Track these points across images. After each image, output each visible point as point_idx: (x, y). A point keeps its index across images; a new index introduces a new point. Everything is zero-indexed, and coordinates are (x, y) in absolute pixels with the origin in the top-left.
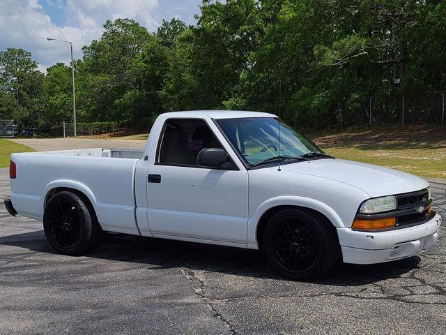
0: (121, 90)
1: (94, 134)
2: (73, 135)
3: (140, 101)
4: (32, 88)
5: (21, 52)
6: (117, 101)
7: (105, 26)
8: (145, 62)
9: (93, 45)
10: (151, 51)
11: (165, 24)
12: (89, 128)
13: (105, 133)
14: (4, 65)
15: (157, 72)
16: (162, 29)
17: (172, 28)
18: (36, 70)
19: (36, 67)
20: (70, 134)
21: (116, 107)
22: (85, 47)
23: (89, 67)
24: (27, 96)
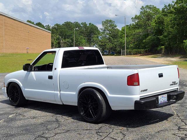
0: (147, 36)
1: (134, 54)
2: (125, 55)
3: (154, 40)
4: (114, 35)
5: (111, 21)
6: (144, 41)
7: (141, 9)
8: (156, 24)
9: (135, 17)
10: (158, 18)
11: (165, 6)
12: (132, 52)
13: (139, 54)
14: (104, 26)
15: (161, 28)
16: (164, 9)
17: (168, 8)
18: (116, 28)
19: (116, 27)
20: (123, 54)
21: (144, 43)
22: (133, 18)
23: (134, 27)
24: (112, 39)
